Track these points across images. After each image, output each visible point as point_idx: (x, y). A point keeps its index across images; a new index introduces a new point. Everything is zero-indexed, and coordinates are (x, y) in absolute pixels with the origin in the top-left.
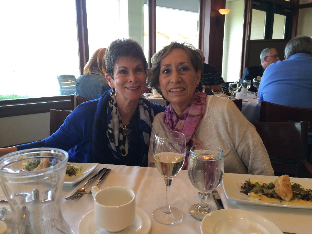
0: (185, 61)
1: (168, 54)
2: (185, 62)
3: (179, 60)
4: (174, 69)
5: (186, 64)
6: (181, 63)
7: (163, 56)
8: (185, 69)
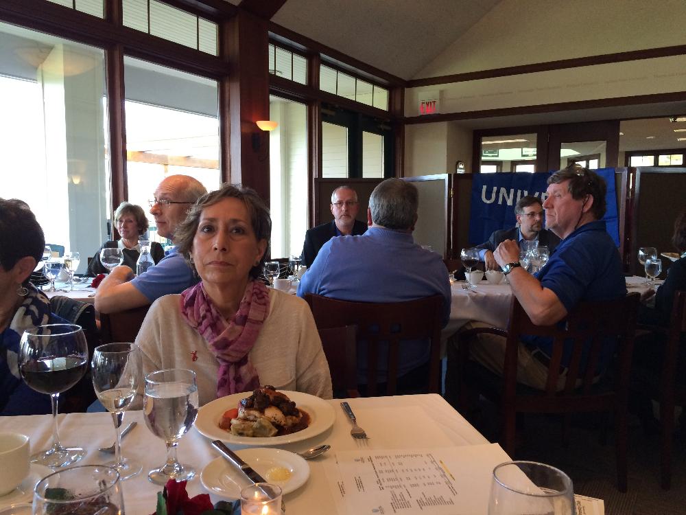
0: (242, 218)
1: (216, 202)
2: (240, 221)
3: (232, 215)
4: (220, 226)
5: (242, 224)
6: (235, 221)
7: (209, 203)
8: (240, 231)
